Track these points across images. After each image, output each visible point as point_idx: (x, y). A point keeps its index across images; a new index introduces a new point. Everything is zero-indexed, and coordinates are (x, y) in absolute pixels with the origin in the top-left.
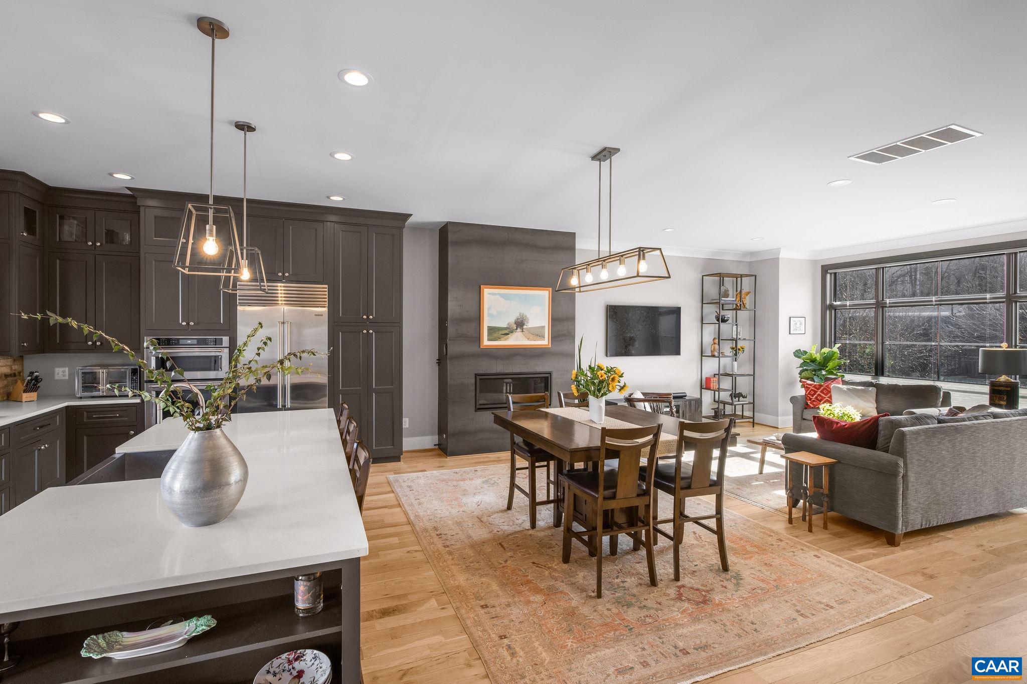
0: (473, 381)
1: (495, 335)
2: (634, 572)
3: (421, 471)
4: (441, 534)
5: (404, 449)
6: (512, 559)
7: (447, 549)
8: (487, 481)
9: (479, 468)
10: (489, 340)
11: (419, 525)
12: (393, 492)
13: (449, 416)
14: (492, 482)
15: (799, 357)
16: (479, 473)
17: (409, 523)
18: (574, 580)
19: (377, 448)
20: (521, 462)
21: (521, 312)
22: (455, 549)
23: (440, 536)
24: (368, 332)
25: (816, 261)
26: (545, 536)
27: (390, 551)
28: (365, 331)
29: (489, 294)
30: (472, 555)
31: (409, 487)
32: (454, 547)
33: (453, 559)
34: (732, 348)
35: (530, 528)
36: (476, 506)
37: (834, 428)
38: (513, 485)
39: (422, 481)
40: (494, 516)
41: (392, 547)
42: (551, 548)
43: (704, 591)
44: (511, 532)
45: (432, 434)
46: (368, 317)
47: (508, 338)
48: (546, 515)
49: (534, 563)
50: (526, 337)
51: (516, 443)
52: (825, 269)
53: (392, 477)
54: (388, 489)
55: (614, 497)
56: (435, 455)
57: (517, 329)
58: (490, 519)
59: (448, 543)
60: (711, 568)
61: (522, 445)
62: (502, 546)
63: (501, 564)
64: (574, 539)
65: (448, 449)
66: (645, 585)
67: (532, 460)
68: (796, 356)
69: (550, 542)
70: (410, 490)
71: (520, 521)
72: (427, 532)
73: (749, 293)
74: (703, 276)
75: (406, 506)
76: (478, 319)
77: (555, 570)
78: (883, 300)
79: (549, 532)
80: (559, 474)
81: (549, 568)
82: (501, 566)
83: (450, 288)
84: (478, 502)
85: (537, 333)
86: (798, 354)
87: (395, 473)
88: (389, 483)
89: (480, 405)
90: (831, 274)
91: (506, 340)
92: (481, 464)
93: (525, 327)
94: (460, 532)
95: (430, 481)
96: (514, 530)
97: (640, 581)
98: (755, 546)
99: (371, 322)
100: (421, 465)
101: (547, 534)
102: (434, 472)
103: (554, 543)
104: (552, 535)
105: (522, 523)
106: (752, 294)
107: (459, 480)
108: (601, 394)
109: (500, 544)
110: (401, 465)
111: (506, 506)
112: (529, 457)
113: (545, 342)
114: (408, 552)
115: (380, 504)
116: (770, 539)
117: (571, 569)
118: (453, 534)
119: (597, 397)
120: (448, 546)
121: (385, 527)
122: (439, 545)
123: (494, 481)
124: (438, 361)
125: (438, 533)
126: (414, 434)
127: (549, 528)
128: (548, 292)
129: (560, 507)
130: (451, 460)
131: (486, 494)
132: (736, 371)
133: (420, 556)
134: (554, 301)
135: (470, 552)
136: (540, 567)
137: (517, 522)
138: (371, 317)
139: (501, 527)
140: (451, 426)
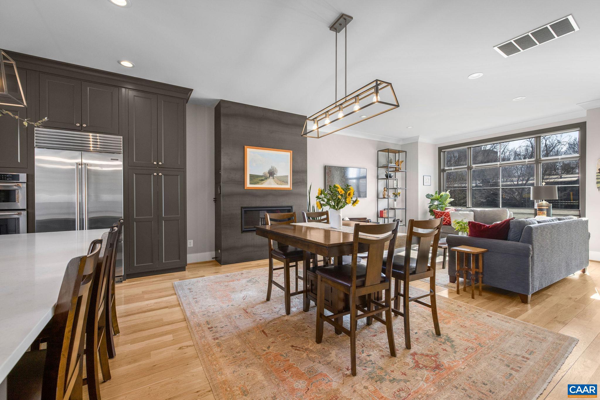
0: (240, 212)
1: (256, 180)
2: (374, 345)
3: (201, 277)
4: (212, 328)
5: (188, 262)
6: (274, 344)
7: (217, 341)
8: (250, 280)
9: (244, 271)
10: (250, 184)
11: (193, 321)
12: (176, 294)
13: (223, 237)
14: (254, 281)
15: (429, 198)
16: (244, 276)
17: (185, 319)
18: (329, 360)
19: (166, 262)
20: (278, 264)
21: (273, 165)
22: (223, 341)
23: (211, 329)
24: (158, 174)
25: (436, 145)
26: (298, 320)
27: (163, 349)
28: (155, 174)
29: (251, 153)
30: (239, 344)
31: (190, 289)
32: (223, 339)
33: (221, 351)
34: (394, 194)
35: (285, 314)
36: (242, 300)
37: (482, 229)
38: (271, 282)
39: (200, 284)
40: (257, 306)
41: (165, 345)
42: (305, 330)
43: (433, 356)
44: (271, 319)
45: (210, 251)
46: (158, 163)
47: (264, 183)
48: (297, 302)
49: (292, 346)
50: (276, 182)
51: (273, 249)
52: (440, 149)
53: (176, 282)
54: (173, 292)
55: (363, 285)
56: (212, 265)
57: (270, 177)
58: (254, 310)
59: (218, 335)
60: (428, 334)
61: (278, 250)
62: (264, 333)
63: (265, 350)
64: (325, 323)
65: (222, 260)
66: (387, 356)
67: (286, 261)
68: (427, 197)
69: (303, 325)
70: (190, 292)
71: (277, 310)
72: (200, 326)
73: (402, 161)
74: (378, 151)
75: (184, 305)
76: (243, 169)
77: (311, 351)
78: (471, 165)
79: (300, 317)
80: (308, 271)
81: (306, 349)
82: (265, 353)
83: (222, 146)
84: (244, 297)
85: (283, 180)
86: (428, 196)
87: (180, 280)
88: (173, 287)
89: (245, 228)
90: (443, 152)
91: (262, 184)
92: (246, 269)
93: (275, 176)
94: (228, 324)
95: (207, 284)
96: (273, 317)
97: (382, 353)
98: (447, 312)
99: (161, 167)
100: (201, 273)
101: (299, 318)
102: (210, 276)
103: (306, 325)
104: (304, 319)
105: (279, 310)
106: (404, 162)
107: (229, 281)
108: (339, 207)
109: (263, 331)
110: (186, 273)
111: (266, 298)
112: (285, 258)
113: (288, 186)
114: (180, 348)
115: (163, 305)
116: (452, 306)
117: (324, 349)
118: (223, 326)
119: (336, 209)
120: (217, 339)
121: (162, 326)
122: (209, 337)
123: (255, 280)
124: (214, 200)
125: (209, 326)
126: (196, 250)
127: (300, 313)
128: (290, 153)
129: (308, 295)
130: (224, 268)
131: (250, 290)
132: (396, 207)
133: (191, 352)
134: (294, 160)
135: (237, 342)
136: (298, 350)
137: (275, 310)
138: (160, 163)
139: (263, 316)
140: (224, 244)
